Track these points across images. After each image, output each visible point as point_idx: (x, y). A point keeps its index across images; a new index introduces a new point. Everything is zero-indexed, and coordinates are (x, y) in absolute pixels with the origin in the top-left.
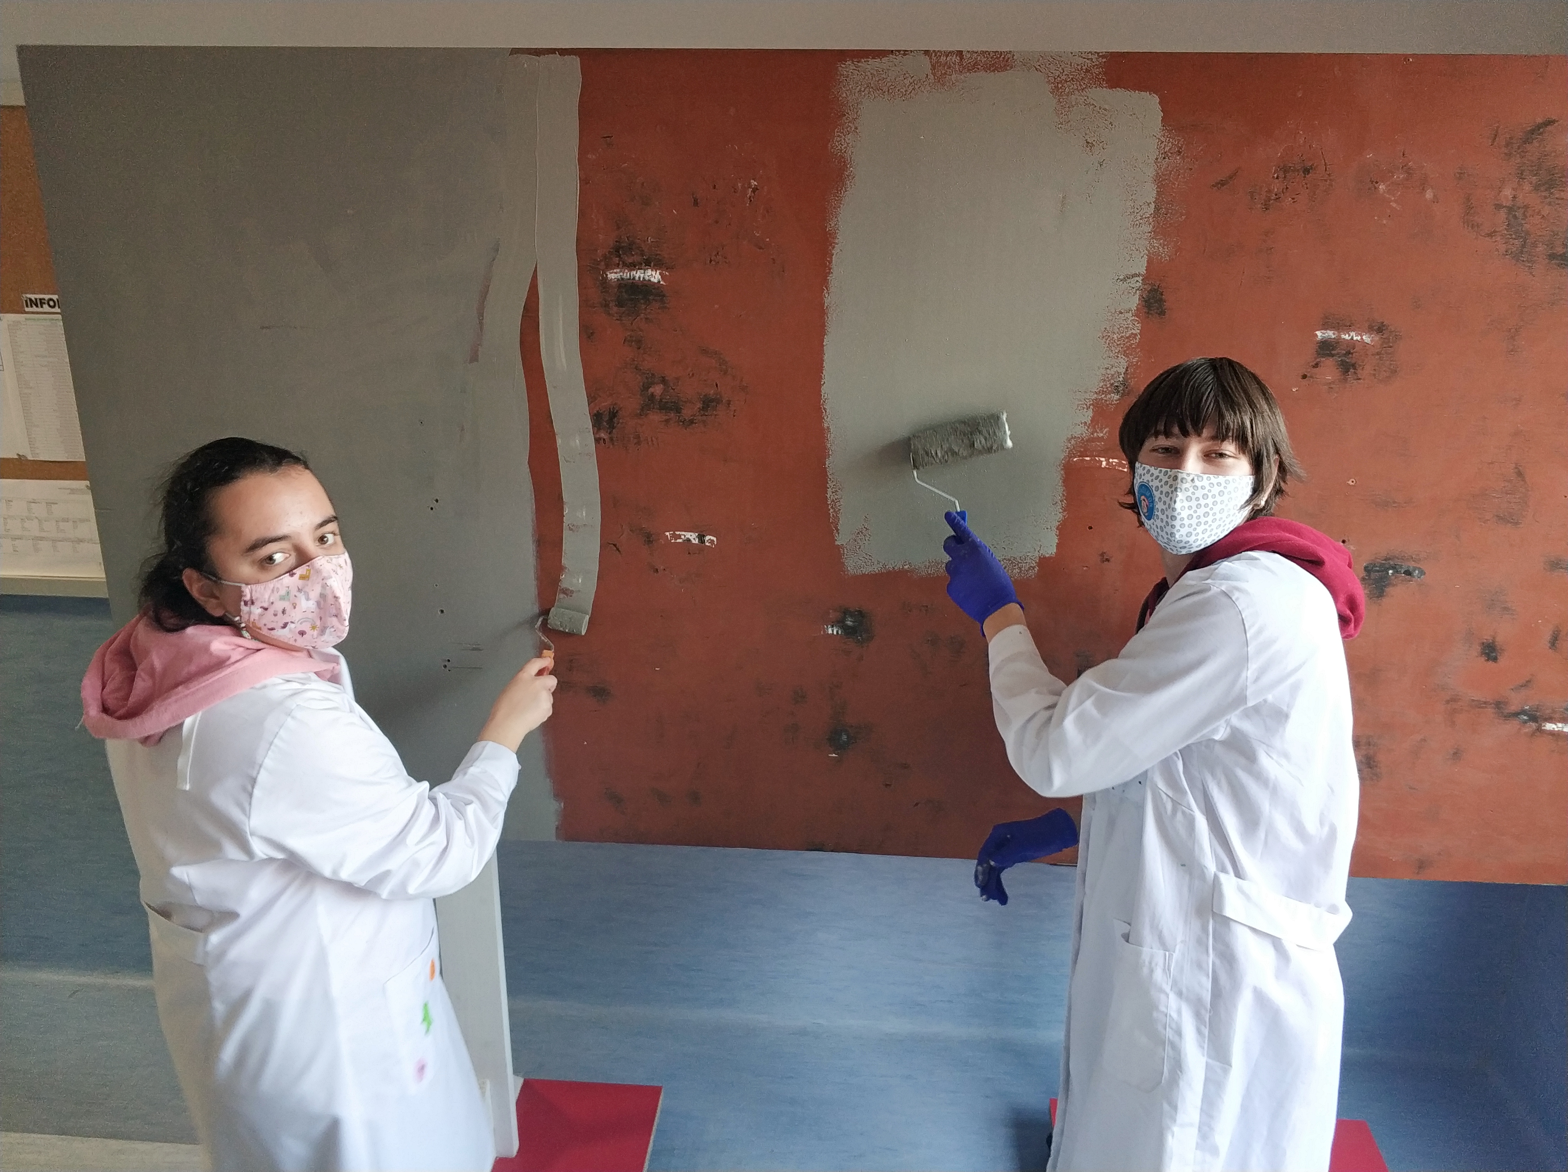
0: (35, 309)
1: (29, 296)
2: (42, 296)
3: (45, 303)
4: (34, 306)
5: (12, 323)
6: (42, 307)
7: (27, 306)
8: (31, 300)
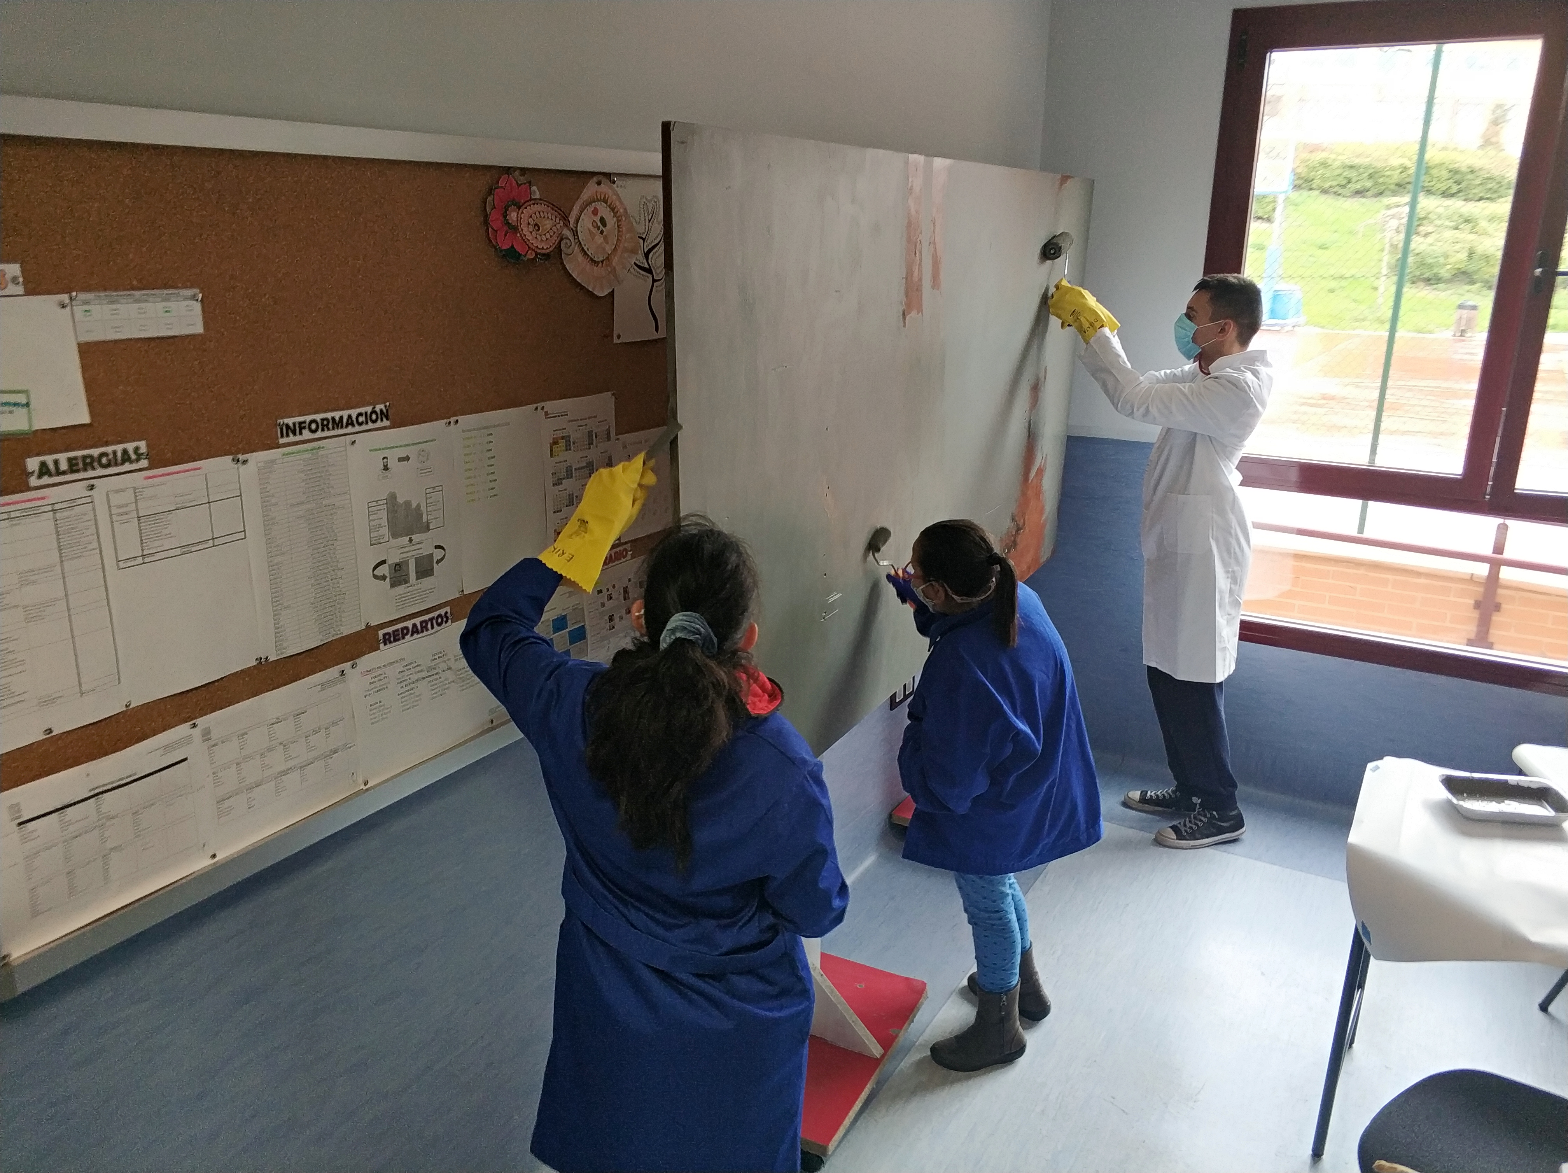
0: (292, 438)
1: (286, 421)
2: (301, 419)
3: (304, 428)
4: (291, 435)
5: (262, 464)
6: (301, 433)
7: (282, 436)
8: (287, 426)
